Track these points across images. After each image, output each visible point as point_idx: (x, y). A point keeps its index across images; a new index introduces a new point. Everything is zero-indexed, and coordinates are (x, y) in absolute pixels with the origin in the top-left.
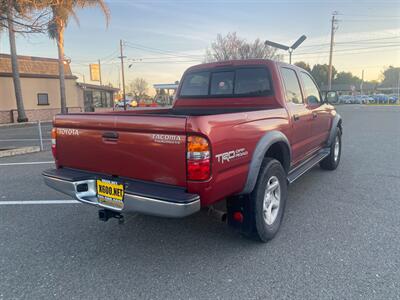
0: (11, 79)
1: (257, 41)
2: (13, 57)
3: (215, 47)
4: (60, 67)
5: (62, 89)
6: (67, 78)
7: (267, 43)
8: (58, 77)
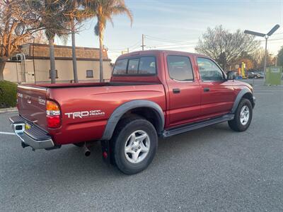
0: (72, 61)
1: (238, 31)
2: (73, 48)
3: (205, 37)
4: (100, 54)
5: (101, 67)
6: (104, 60)
7: (247, 32)
8: (98, 60)
